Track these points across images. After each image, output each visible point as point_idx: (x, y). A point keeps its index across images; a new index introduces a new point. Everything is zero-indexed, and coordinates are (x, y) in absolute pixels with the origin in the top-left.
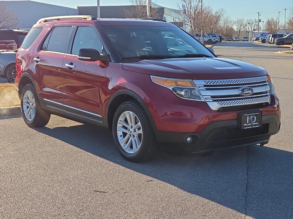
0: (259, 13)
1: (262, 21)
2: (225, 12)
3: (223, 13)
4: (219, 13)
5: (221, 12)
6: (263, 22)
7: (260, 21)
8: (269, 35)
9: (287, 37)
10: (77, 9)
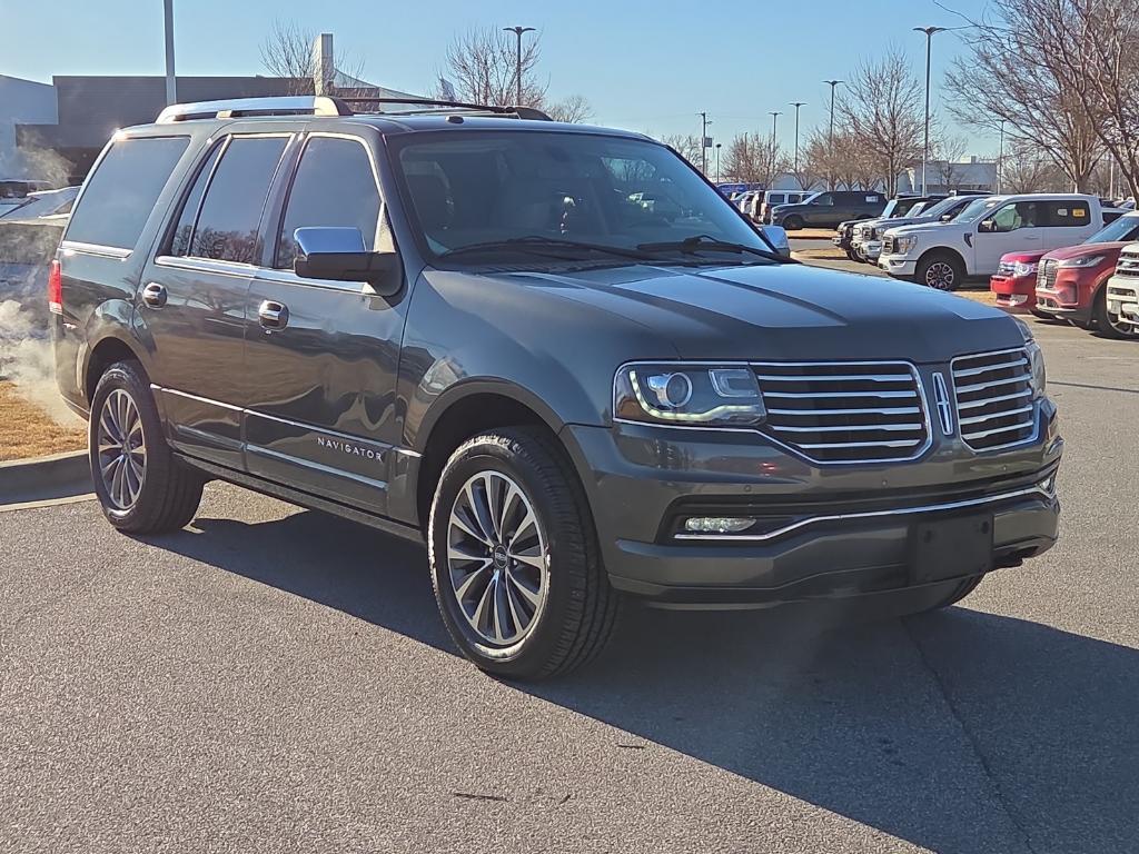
0: (704, 115)
1: (715, 143)
2: (588, 109)
3: (579, 111)
4: (567, 111)
5: (573, 107)
6: (719, 146)
7: (708, 142)
8: (748, 193)
9: (814, 200)
10: (52, 84)
